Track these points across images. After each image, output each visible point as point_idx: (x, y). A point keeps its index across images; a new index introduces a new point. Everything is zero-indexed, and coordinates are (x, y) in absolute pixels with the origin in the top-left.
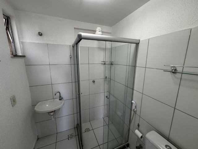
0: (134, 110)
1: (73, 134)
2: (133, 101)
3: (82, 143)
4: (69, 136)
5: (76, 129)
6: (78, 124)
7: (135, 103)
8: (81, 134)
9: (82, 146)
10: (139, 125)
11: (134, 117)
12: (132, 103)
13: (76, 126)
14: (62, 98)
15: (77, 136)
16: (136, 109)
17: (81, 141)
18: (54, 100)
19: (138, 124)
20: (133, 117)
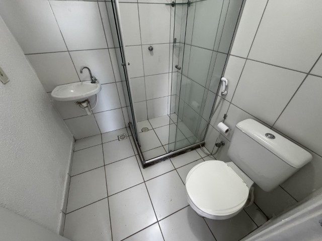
0: (222, 93)
1: (125, 135)
2: (223, 79)
3: (138, 143)
4: (119, 137)
5: (128, 129)
6: (130, 123)
7: (226, 81)
8: (136, 133)
9: (140, 146)
10: (225, 117)
11: (220, 105)
12: (221, 82)
13: (127, 126)
14: (96, 80)
15: (131, 137)
16: (226, 92)
17: (137, 141)
18: (82, 84)
19: (225, 115)
20: (218, 105)
